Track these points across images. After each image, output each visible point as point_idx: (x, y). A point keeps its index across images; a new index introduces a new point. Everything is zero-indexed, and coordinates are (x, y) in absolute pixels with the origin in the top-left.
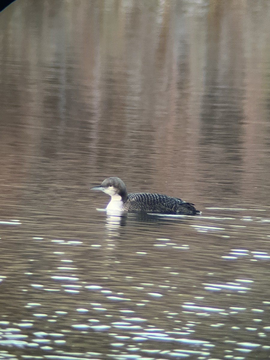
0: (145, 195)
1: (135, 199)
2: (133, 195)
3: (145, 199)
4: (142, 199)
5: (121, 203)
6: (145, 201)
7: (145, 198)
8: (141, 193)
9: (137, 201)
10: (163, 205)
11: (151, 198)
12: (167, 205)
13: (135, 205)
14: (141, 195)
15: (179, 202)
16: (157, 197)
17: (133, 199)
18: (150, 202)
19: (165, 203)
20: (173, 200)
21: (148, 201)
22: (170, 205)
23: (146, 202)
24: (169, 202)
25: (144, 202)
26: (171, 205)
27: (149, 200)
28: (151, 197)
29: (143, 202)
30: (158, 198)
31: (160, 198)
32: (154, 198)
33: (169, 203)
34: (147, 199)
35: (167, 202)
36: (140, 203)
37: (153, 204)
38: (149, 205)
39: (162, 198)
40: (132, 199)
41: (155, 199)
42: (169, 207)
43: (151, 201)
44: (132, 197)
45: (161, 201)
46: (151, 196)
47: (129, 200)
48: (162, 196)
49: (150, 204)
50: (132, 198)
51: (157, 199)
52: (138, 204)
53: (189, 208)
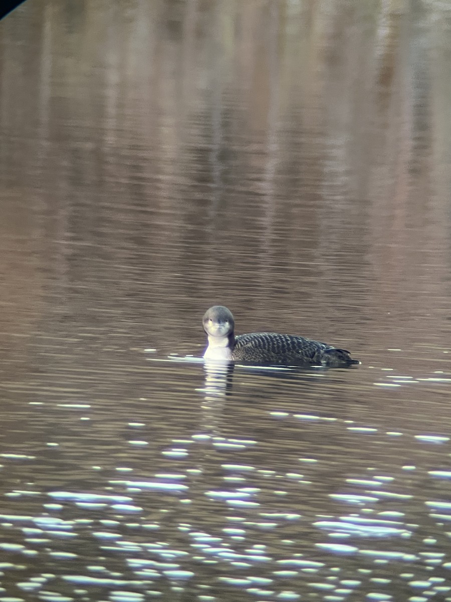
0: (269, 338)
1: (253, 345)
2: (247, 338)
3: (269, 345)
4: (264, 345)
5: (228, 350)
6: (268, 347)
7: (268, 342)
8: (261, 335)
9: (256, 347)
10: (299, 353)
11: (278, 343)
12: (304, 354)
13: (253, 353)
14: (261, 338)
15: (323, 348)
16: (288, 340)
17: (250, 345)
18: (276, 349)
19: (302, 349)
20: (314, 345)
21: (273, 347)
22: (309, 353)
23: (271, 349)
24: (307, 349)
25: (267, 349)
26: (312, 352)
27: (275, 346)
28: (277, 340)
29: (265, 348)
30: (289, 342)
31: (293, 343)
32: (283, 342)
33: (308, 351)
34: (271, 344)
35: (305, 349)
36: (260, 351)
37: (281, 351)
38: (277, 353)
39: (296, 341)
40: (247, 344)
41: (285, 343)
42: (307, 356)
43: (278, 347)
44: (246, 341)
45: (294, 348)
46: (278, 338)
47: (241, 345)
48: (297, 338)
49: (277, 351)
50: (245, 343)
51: (288, 344)
52: (257, 352)
53: (340, 357)
